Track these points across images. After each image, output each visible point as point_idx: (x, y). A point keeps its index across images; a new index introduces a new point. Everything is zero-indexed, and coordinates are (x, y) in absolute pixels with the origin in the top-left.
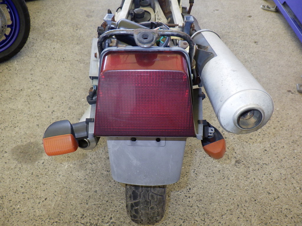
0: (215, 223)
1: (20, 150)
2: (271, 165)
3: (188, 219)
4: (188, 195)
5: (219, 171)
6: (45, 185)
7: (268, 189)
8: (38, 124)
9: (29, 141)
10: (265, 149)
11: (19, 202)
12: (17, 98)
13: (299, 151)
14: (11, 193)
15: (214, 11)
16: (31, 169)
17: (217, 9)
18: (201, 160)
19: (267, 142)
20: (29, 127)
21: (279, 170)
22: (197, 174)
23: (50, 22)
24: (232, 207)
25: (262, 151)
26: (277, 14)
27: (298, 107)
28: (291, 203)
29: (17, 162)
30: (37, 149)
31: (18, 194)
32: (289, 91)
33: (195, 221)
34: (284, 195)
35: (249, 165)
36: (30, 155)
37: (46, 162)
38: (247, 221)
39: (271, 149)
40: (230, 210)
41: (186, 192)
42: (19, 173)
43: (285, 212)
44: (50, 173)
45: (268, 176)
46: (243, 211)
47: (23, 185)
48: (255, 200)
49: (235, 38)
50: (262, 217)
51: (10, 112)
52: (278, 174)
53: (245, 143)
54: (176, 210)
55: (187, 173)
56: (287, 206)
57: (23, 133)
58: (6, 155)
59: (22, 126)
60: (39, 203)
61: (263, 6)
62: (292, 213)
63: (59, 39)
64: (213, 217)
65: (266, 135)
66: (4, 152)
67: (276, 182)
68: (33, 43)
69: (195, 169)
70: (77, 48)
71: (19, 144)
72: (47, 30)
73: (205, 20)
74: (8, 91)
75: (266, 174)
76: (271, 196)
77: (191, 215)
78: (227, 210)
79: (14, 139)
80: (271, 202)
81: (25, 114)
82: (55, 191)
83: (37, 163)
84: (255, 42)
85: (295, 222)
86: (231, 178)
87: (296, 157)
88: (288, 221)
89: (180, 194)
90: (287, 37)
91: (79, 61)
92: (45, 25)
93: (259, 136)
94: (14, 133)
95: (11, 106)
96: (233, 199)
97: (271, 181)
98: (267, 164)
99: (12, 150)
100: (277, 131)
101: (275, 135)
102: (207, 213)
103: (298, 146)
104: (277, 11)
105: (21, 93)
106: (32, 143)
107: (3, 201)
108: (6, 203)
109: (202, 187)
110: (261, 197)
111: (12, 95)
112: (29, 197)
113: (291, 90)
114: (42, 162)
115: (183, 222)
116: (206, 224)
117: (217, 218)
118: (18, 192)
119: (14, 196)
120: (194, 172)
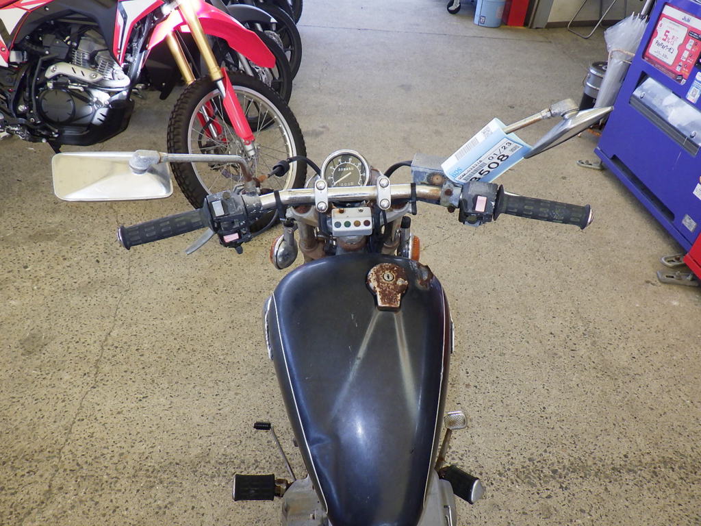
2: (645, 375)
7: (649, 404)
10: (633, 356)
19: (633, 348)
21: (658, 381)
22: (548, 390)
25: (630, 359)
26: (605, 173)
27: (665, 302)
28: (683, 419)
32: (648, 282)
33: (564, 445)
34: (672, 410)
38: (631, 442)
39: (640, 356)
40: (606, 430)
41: (539, 412)
43: (678, 429)
45: (645, 388)
46: (623, 431)
50: (650, 437)
52: (658, 386)
53: (603, 350)
54: (534, 433)
55: (534, 389)
56: (679, 422)
61: (579, 162)
62: (687, 430)
64: (585, 439)
65: (630, 339)
67: (657, 396)
69: (544, 385)
75: (642, 386)
76: (654, 413)
78: (601, 431)
80: (657, 419)
86: (596, 394)
87: (677, 365)
96: (606, 418)
97: (650, 394)
98: (640, 374)
100: (643, 333)
101: (643, 338)
102: (576, 435)
103: (677, 351)
104: (604, 168)
109: (561, 406)
110: (642, 414)
113: (650, 280)
115: (548, 447)
120: (544, 388)
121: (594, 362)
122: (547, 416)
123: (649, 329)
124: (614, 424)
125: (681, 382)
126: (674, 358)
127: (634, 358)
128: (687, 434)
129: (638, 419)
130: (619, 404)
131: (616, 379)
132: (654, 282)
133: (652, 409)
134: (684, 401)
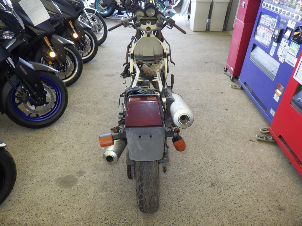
0: (197, 222)
1: (61, 180)
2: (237, 186)
3: (178, 219)
4: (178, 205)
5: (200, 190)
6: (79, 201)
7: (234, 201)
8: (72, 164)
9: (67, 175)
10: (232, 176)
11: (62, 211)
12: (58, 149)
13: (257, 178)
14: (57, 206)
15: (196, 90)
16: (69, 191)
17: (198, 89)
18: (187, 184)
19: (234, 172)
20: (67, 166)
21: (242, 189)
22: (184, 193)
23: (78, 101)
24: (209, 212)
25: (230, 178)
26: (242, 91)
27: (257, 150)
28: (251, 209)
29: (59, 187)
30: (72, 179)
31: (61, 206)
32: (251, 140)
33: (183, 221)
34: (246, 204)
35: (221, 187)
36: (68, 183)
37: (79, 187)
38: (219, 220)
39: (237, 176)
40: (208, 214)
41: (176, 203)
42: (61, 194)
43: (246, 215)
44: (82, 193)
45: (234, 193)
46: (217, 215)
47: (64, 201)
48: (225, 208)
49: (211, 107)
50: (230, 218)
51: (53, 157)
52: (241, 192)
53: (218, 173)
54: (170, 214)
55: (177, 192)
56: (248, 211)
57: (62, 170)
58: (51, 183)
59: (62, 166)
60: (76, 211)
61: (232, 86)
62: (251, 215)
63: (85, 111)
64: (196, 218)
65: (233, 168)
66: (50, 181)
67: (240, 197)
68: (67, 114)
69: (183, 190)
70: (97, 117)
71: (60, 176)
72: (76, 106)
73: (189, 96)
74: (51, 145)
75: (233, 192)
76: (236, 205)
77: (180, 217)
78: (205, 214)
79: (57, 173)
80: (237, 209)
81: (63, 158)
82: (86, 204)
83: (73, 187)
84: (226, 109)
85: (253, 221)
86: (208, 195)
87: (254, 181)
88: (249, 220)
89: (173, 204)
90: (250, 106)
91: (99, 125)
92: (75, 102)
93: (228, 169)
94: (56, 170)
95: (54, 153)
96: (210, 207)
97: (237, 196)
98: (234, 185)
99: (56, 180)
100: (241, 165)
101: (240, 168)
102: (191, 216)
103: (257, 174)
104: (242, 89)
105: (60, 145)
106: (69, 176)
107: (51, 211)
108: (53, 212)
109: (188, 201)
110: (229, 206)
111: (54, 147)
112: (69, 208)
113: (252, 139)
114: (77, 187)
115: (175, 221)
116: (190, 222)
117: (199, 219)
118: (61, 205)
119: (58, 207)
120: (182, 191)
121: (211, 179)
122: (179, 205)
123: (245, 163)
124: (213, 211)
125: (254, 190)
126: (254, 177)
127: (233, 177)
128: (251, 217)
129: (226, 209)
130: (218, 200)
131: (221, 188)
132: (253, 140)
133: (236, 204)
134: (254, 200)
